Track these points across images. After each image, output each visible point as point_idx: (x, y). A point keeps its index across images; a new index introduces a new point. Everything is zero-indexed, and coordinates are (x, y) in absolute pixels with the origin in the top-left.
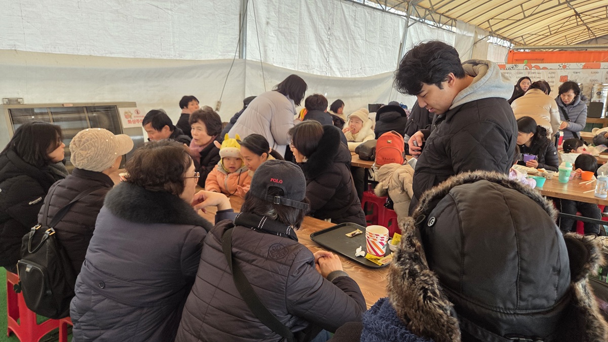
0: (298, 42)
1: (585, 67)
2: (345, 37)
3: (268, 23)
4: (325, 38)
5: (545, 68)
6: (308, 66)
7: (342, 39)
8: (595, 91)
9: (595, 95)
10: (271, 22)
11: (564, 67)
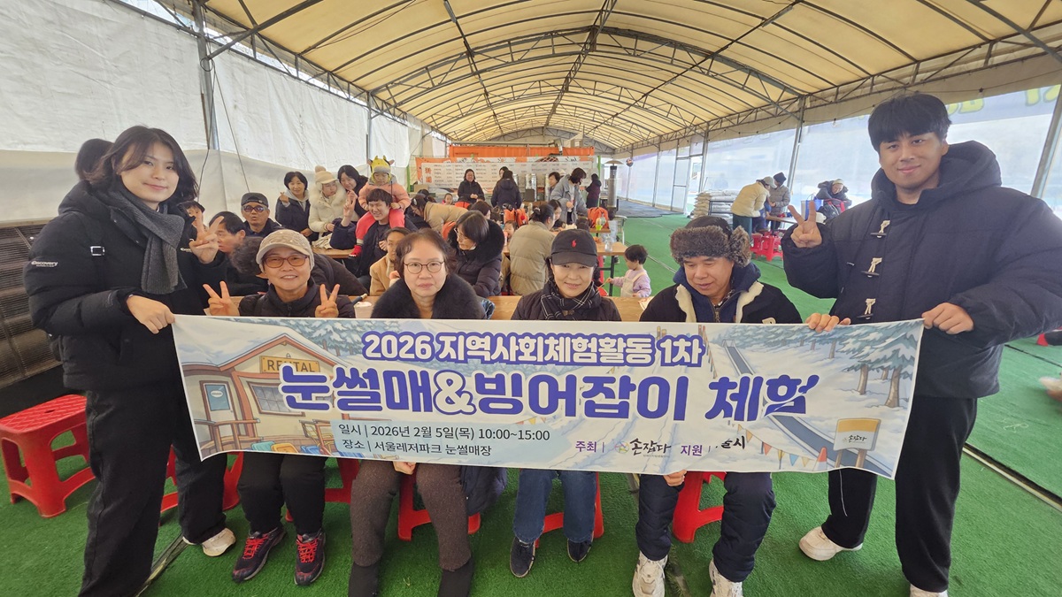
0: (271, 130)
1: (517, 161)
2: (317, 127)
3: (235, 107)
4: (298, 127)
5: (488, 162)
6: (285, 158)
7: (315, 128)
8: (527, 180)
9: (528, 184)
10: (239, 106)
11: (502, 161)
